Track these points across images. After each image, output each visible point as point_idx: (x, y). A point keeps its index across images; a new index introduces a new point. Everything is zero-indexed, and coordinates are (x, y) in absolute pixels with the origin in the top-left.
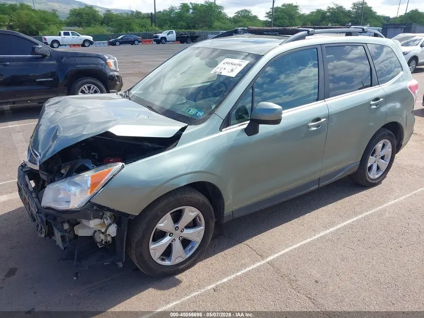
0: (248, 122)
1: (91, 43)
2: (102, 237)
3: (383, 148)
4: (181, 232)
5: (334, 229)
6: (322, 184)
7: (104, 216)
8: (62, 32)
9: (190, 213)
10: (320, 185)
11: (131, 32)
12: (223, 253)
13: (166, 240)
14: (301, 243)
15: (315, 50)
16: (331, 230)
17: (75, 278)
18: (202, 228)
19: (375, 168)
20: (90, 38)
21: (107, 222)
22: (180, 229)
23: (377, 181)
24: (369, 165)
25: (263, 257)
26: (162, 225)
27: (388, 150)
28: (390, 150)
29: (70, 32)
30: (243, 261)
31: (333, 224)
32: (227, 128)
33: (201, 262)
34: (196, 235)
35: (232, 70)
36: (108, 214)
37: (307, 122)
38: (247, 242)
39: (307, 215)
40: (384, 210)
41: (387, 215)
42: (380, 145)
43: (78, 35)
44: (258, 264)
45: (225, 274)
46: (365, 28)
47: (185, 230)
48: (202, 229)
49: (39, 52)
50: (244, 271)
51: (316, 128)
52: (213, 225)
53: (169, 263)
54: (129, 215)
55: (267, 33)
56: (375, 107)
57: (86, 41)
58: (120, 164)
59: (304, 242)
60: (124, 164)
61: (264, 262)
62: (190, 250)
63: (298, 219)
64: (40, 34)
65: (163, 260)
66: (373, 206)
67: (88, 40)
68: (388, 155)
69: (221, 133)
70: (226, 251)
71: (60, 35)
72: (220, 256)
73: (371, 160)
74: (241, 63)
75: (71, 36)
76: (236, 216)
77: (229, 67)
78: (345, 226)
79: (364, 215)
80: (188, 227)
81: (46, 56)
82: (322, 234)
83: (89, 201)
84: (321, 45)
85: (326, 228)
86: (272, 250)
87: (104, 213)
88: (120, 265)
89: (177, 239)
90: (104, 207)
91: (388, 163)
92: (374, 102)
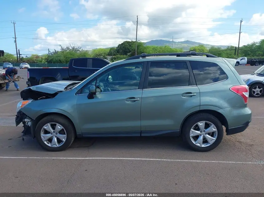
4: (56, 134)
10: (142, 135)
13: (49, 135)
18: (66, 135)
19: (199, 139)
21: (29, 121)
24: (192, 135)
28: (216, 130)
42: (201, 124)
53: (50, 145)
60: (34, 100)
62: (61, 144)
65: (48, 143)
76: (84, 136)
83: (20, 110)
90: (24, 113)
91: (215, 139)
92: (185, 95)
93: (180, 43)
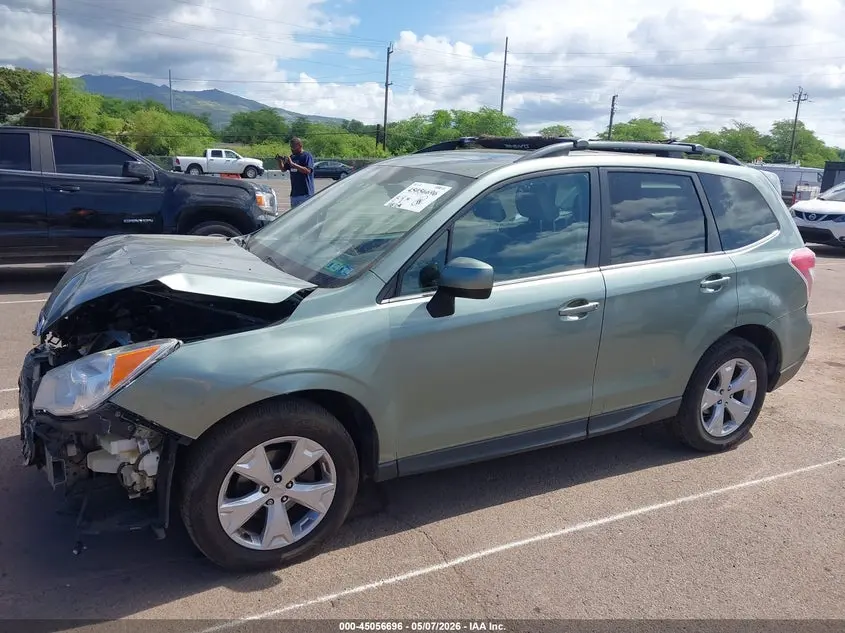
0: (435, 292)
1: (259, 172)
2: (135, 477)
3: (736, 375)
4: (287, 487)
5: (606, 520)
6: (595, 431)
7: (137, 434)
8: (209, 151)
9: (307, 452)
10: (590, 432)
11: (338, 158)
12: (372, 543)
13: (255, 499)
14: (532, 540)
15: (586, 176)
16: (601, 521)
17: (75, 552)
18: (331, 484)
19: (719, 413)
20: (259, 163)
21: (143, 447)
22: (285, 481)
23: (724, 442)
24: (705, 406)
25: (446, 557)
26: (246, 466)
27: (749, 381)
28: (754, 381)
29: (223, 151)
30: (407, 561)
31: (607, 511)
32: (391, 300)
33: (326, 554)
34: (319, 497)
35: (419, 202)
36: (144, 432)
37: (556, 305)
38: (427, 527)
39: (562, 490)
40: (725, 496)
41: (727, 506)
42: (727, 369)
43: (237, 157)
44: (436, 568)
45: (363, 579)
46: (697, 145)
47: (295, 485)
48: (330, 486)
49: (136, 172)
50: (402, 577)
51: (576, 318)
52: (353, 482)
53: (259, 545)
54: (180, 436)
55: (510, 146)
56: (711, 290)
57: (250, 167)
58: (174, 341)
59: (538, 538)
60: (181, 342)
61: (445, 565)
62: (304, 527)
63: (541, 496)
64: (172, 152)
65: (246, 537)
66: (705, 487)
67: (254, 166)
68: (749, 392)
69: (378, 307)
70: (381, 540)
71: (205, 155)
72: (365, 547)
73: (709, 398)
74: (437, 190)
75: (224, 158)
76: (404, 471)
77: (415, 197)
78: (632, 517)
79: (679, 501)
80: (301, 479)
81: (148, 179)
82: (580, 527)
83: (107, 401)
84: (598, 167)
85: (593, 518)
86: (471, 546)
87: (135, 429)
88: (162, 534)
89: (278, 501)
90: (135, 415)
91: (750, 407)
92: (708, 282)
93: (191, 98)
